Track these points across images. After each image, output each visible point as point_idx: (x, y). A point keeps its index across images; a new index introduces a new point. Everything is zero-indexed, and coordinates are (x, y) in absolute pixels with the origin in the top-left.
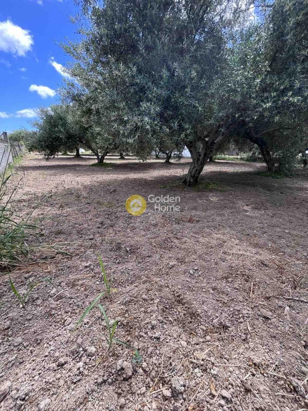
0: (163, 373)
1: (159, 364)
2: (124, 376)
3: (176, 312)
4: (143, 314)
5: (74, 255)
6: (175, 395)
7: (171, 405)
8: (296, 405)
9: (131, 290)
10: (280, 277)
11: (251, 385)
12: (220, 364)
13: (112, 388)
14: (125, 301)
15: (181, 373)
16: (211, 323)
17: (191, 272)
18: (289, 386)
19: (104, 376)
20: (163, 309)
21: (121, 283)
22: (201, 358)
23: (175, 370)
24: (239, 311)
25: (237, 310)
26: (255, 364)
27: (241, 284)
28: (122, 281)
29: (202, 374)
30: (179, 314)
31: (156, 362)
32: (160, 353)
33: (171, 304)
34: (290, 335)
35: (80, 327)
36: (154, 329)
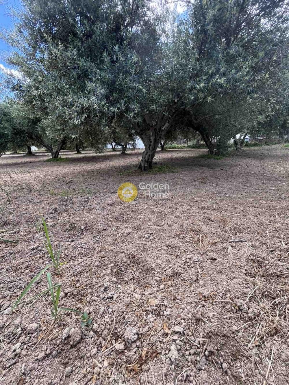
0: (116, 328)
1: (112, 321)
2: (71, 343)
3: (131, 272)
4: (95, 280)
5: (20, 241)
6: (129, 346)
7: (124, 357)
8: (242, 321)
9: (83, 261)
10: (224, 228)
11: (201, 314)
12: (173, 305)
13: (57, 360)
14: (76, 272)
15: (134, 324)
16: (165, 273)
17: (146, 236)
18: (234, 308)
19: (47, 350)
20: (118, 271)
21: (73, 258)
22: (155, 305)
23: (128, 322)
24: (190, 258)
25: (188, 258)
26: (205, 297)
27: (191, 237)
28: (75, 255)
29: (155, 318)
30: (134, 274)
31: (108, 320)
32: (112, 311)
33: (126, 266)
34: (233, 268)
35: (21, 308)
36: (107, 291)
